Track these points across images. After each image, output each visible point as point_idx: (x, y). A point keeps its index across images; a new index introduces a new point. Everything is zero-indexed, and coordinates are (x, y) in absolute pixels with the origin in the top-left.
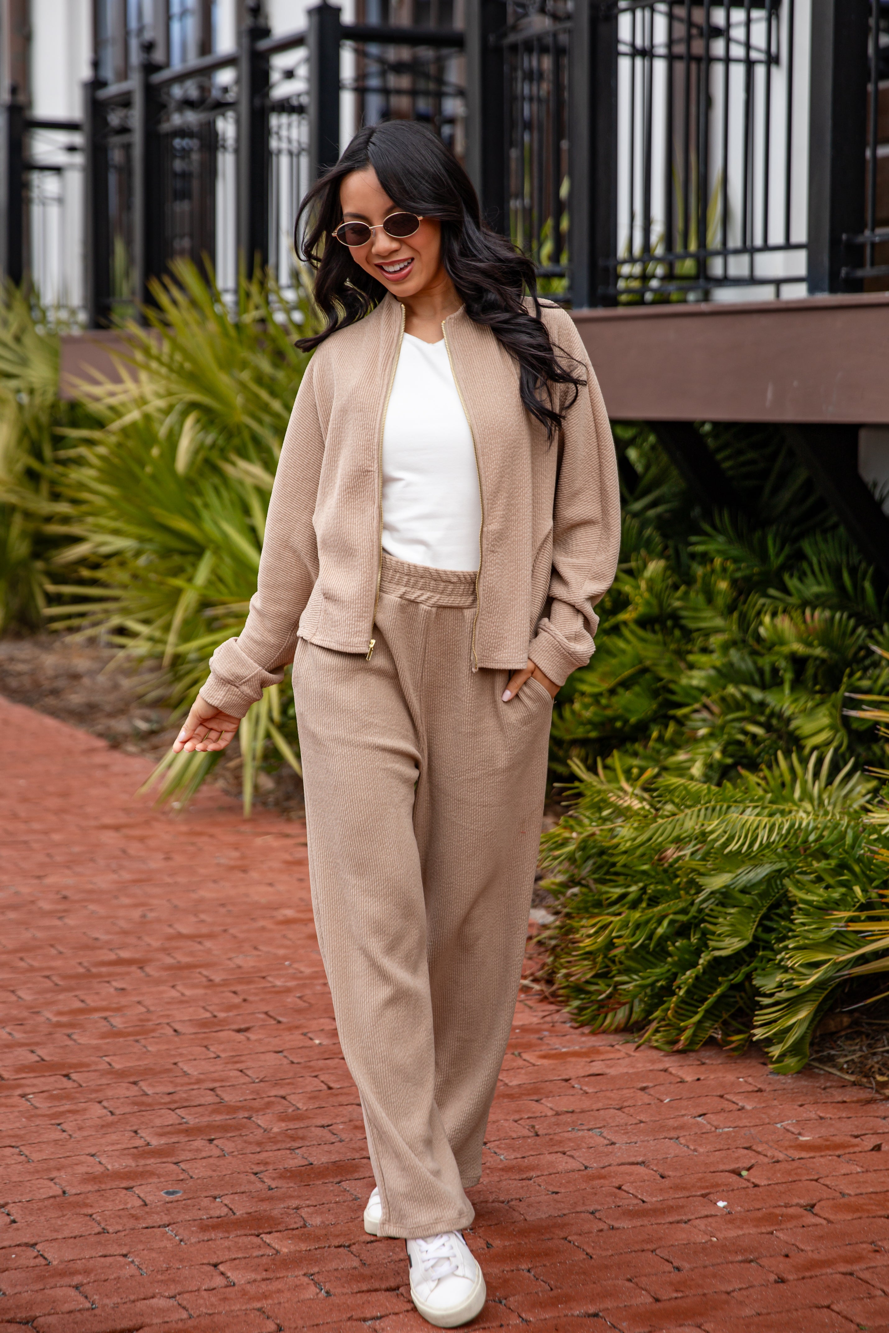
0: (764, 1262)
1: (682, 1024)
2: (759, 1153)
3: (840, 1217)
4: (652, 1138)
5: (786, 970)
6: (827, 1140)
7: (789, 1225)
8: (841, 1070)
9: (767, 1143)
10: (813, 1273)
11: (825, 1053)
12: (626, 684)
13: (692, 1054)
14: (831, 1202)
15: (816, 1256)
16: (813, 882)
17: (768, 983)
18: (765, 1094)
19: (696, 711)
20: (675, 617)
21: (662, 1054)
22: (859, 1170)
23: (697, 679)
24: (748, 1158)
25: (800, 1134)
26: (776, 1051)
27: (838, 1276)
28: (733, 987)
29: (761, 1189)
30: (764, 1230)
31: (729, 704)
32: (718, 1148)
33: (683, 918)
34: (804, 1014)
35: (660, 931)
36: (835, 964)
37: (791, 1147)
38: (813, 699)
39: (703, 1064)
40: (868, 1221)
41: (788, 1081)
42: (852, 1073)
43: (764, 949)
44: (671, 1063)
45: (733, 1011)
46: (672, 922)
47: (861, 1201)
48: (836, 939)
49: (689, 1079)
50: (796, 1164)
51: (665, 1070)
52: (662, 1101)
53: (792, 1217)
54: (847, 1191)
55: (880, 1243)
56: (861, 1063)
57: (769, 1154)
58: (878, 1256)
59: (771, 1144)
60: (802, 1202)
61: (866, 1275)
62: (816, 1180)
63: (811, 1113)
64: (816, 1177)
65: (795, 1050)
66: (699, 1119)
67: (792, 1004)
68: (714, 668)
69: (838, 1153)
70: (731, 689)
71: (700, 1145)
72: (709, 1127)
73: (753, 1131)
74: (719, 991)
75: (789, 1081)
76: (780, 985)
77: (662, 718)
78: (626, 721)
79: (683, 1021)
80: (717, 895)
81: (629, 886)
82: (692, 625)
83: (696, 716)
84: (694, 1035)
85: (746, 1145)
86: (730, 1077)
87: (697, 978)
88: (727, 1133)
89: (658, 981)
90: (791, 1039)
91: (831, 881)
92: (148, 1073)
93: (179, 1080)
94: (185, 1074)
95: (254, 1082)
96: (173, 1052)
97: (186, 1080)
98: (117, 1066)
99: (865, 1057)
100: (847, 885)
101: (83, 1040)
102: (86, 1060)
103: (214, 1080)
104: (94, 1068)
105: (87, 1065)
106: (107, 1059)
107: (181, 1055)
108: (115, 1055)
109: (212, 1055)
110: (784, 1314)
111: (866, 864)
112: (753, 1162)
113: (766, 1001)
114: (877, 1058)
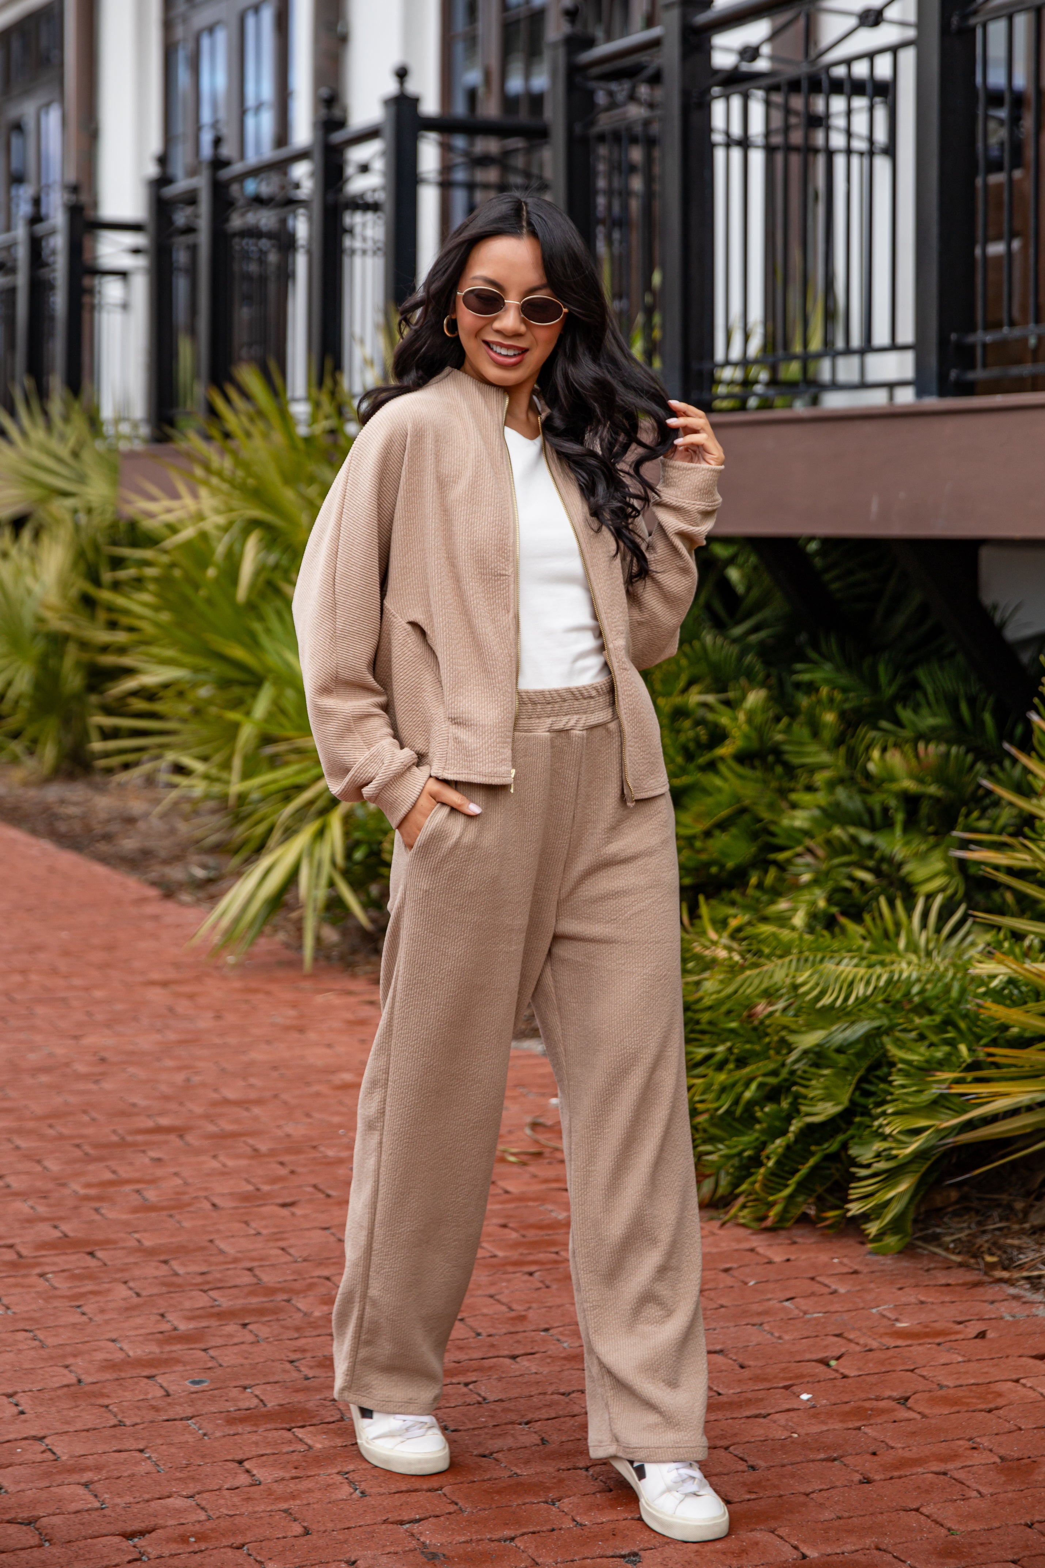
0: (849, 1460)
1: (771, 1198)
2: (850, 1341)
3: (937, 1410)
4: (732, 1324)
5: (885, 1138)
6: (927, 1327)
7: (879, 1420)
8: (947, 1249)
9: (859, 1329)
10: (902, 1473)
11: (930, 1231)
12: (722, 826)
13: (783, 1233)
14: (927, 1395)
15: (907, 1454)
16: (916, 1041)
17: (865, 1153)
18: (861, 1276)
19: (799, 855)
20: (777, 751)
21: (749, 1232)
22: (961, 1359)
23: (799, 820)
24: (837, 1346)
25: (897, 1320)
26: (873, 1228)
27: (930, 1475)
28: (828, 1158)
29: (850, 1380)
30: (851, 1426)
31: (835, 848)
32: (806, 1334)
33: (772, 1080)
34: (904, 1186)
35: (748, 1095)
36: (938, 1131)
37: (886, 1334)
38: (926, 841)
39: (794, 1243)
40: (968, 1415)
41: (888, 1262)
42: (959, 1253)
43: (863, 1114)
44: (759, 1243)
45: (829, 1184)
46: (761, 1086)
47: (960, 1393)
48: (939, 1103)
49: (777, 1259)
50: (891, 1352)
51: (752, 1250)
52: (746, 1283)
53: (883, 1411)
54: (945, 1383)
55: (978, 1440)
56: (969, 1241)
57: (862, 1341)
58: (975, 1454)
59: (864, 1331)
60: (895, 1394)
61: (961, 1475)
62: (912, 1370)
63: (911, 1296)
64: (912, 1367)
65: (895, 1226)
66: (787, 1304)
67: (891, 1176)
68: (819, 807)
69: (938, 1340)
70: (837, 831)
71: (786, 1332)
72: (796, 1312)
73: (846, 1316)
74: (812, 1162)
75: (889, 1262)
76: (878, 1155)
77: (762, 863)
78: (722, 867)
79: (772, 1195)
80: (811, 1055)
81: (715, 1046)
82: (796, 761)
83: (800, 861)
84: (785, 1210)
85: (836, 1332)
86: (823, 1258)
87: (788, 1147)
88: (816, 1319)
89: (744, 1151)
90: (889, 1215)
91: (934, 1038)
92: (181, 1251)
93: (214, 1259)
94: (221, 1252)
95: (296, 1262)
96: (209, 1229)
97: (221, 1258)
98: (147, 1243)
99: (973, 1236)
100: (952, 1043)
101: (112, 1214)
102: (113, 1236)
103: (253, 1259)
104: (121, 1245)
105: (114, 1242)
106: (136, 1236)
107: (218, 1231)
108: (145, 1231)
109: (253, 1232)
110: (867, 1518)
111: (972, 1018)
112: (843, 1350)
113: (862, 1173)
114: (987, 1237)
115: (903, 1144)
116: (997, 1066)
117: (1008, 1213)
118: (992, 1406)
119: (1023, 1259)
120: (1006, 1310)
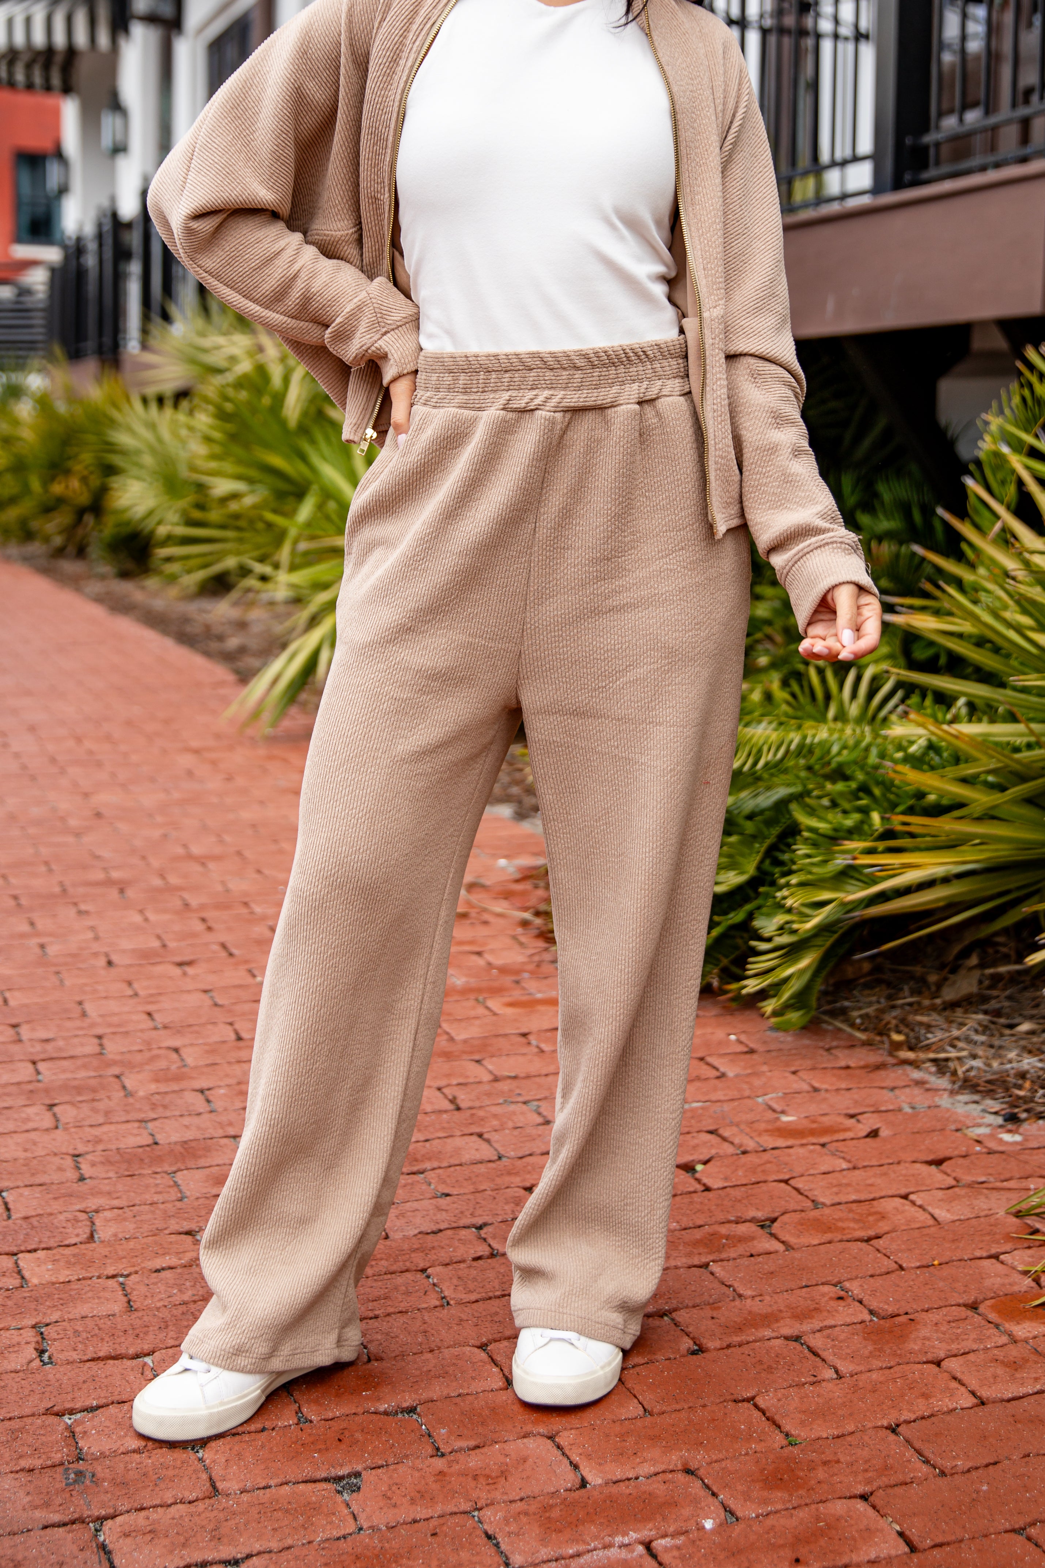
2: (724, 1139)
3: (805, 1239)
5: (786, 910)
6: (814, 1122)
7: (734, 1252)
8: (852, 1025)
9: (738, 1124)
11: (837, 1005)
14: (797, 1216)
15: (756, 1307)
16: (827, 807)
17: (767, 925)
18: (755, 1057)
22: (844, 1165)
24: (708, 1148)
25: (783, 1112)
26: (770, 1005)
28: (733, 927)
29: (712, 1194)
30: (697, 1262)
34: (805, 962)
36: (845, 902)
37: (767, 1131)
40: (839, 1247)
41: (788, 1040)
42: (865, 1030)
43: (767, 885)
45: (735, 954)
47: (837, 1213)
48: (846, 875)
50: (766, 1156)
53: (743, 1239)
54: (822, 1200)
55: (847, 1285)
56: (877, 1017)
57: (737, 1141)
59: (743, 1126)
60: (760, 1215)
61: (817, 1341)
62: (786, 1182)
63: (805, 1082)
64: (787, 1177)
65: (797, 1001)
67: (793, 951)
69: (824, 1140)
73: (726, 1107)
74: (715, 932)
85: (712, 1128)
86: (720, 1033)
88: (694, 1110)
90: (788, 993)
91: (846, 805)
99: (881, 1011)
100: (865, 811)
110: (683, 1415)
111: (887, 785)
112: (713, 1152)
113: (763, 946)
114: (894, 1013)
115: (805, 917)
116: (912, 835)
117: (921, 986)
118: (871, 1233)
119: (933, 1038)
120: (904, 1099)
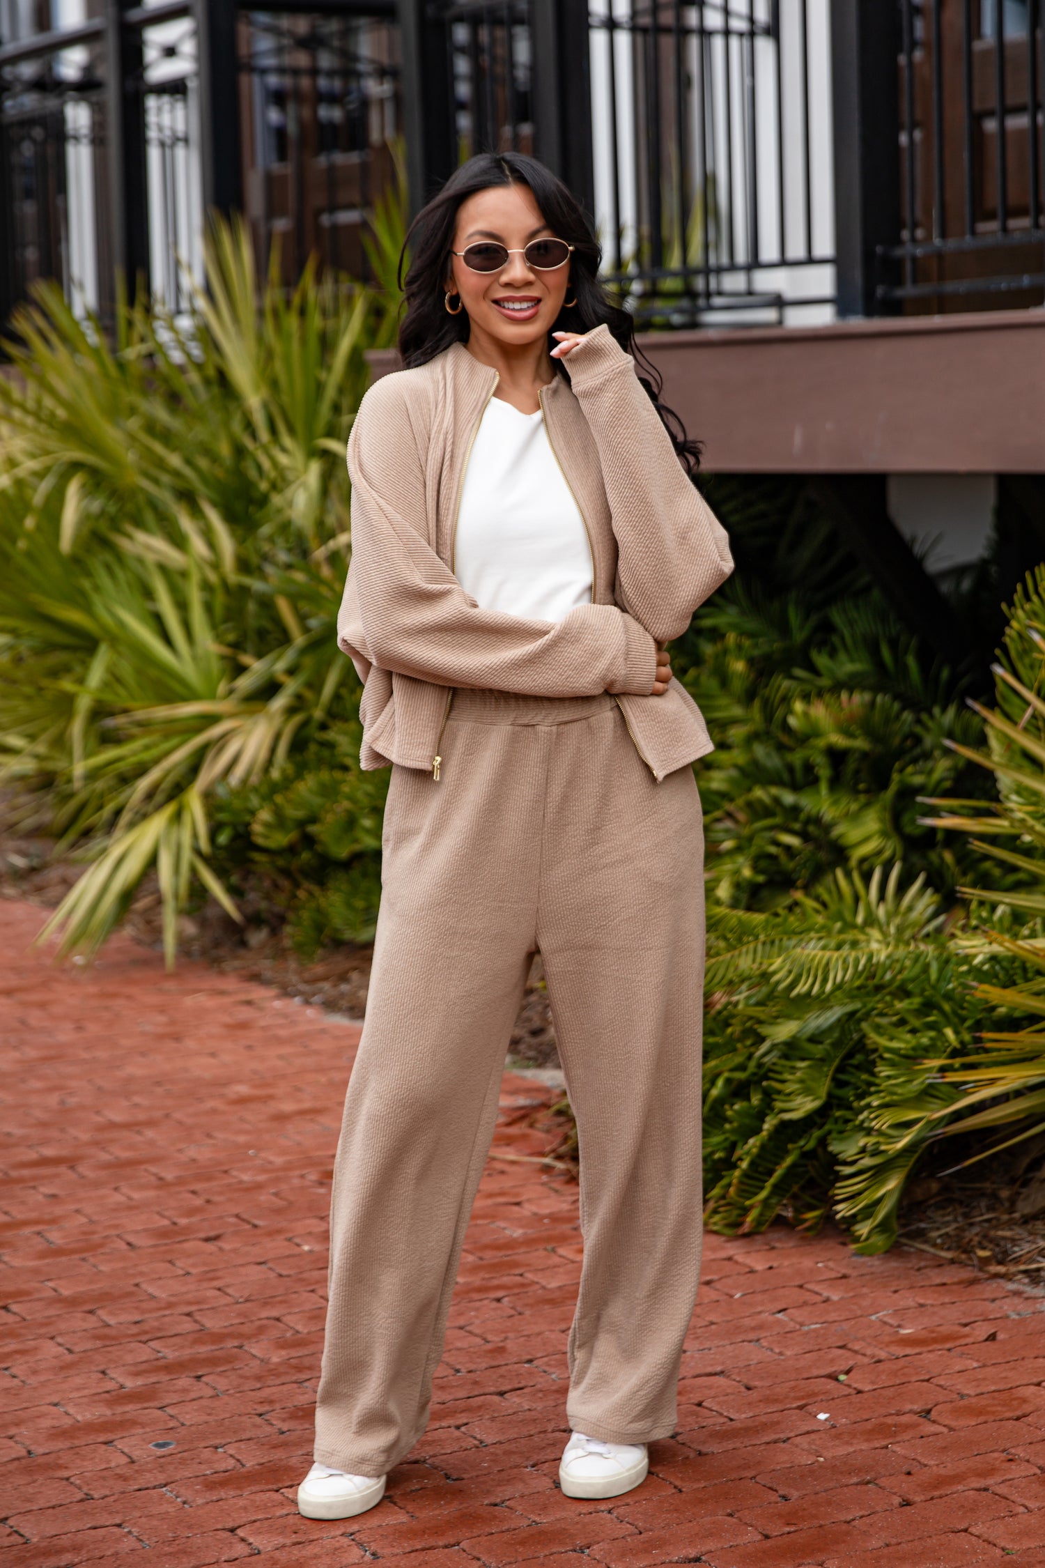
0: (884, 1482)
1: (748, 1203)
2: (856, 1352)
3: (962, 1422)
4: (727, 1342)
5: (869, 1132)
6: (933, 1332)
7: (906, 1436)
8: (935, 1245)
9: (863, 1339)
10: (942, 1492)
11: (913, 1227)
13: (758, 1237)
14: (949, 1406)
15: (942, 1471)
16: (896, 1026)
17: (847, 1148)
18: (851, 1281)
19: (718, 820)
21: (723, 1239)
22: (975, 1365)
23: (716, 781)
24: (844, 1360)
25: (899, 1326)
26: (863, 1229)
27: (972, 1493)
28: (805, 1155)
29: (865, 1396)
30: (877, 1445)
31: (758, 811)
32: (807, 1348)
33: (741, 1075)
34: (893, 1183)
35: (713, 1093)
36: (930, 1122)
37: (892, 1342)
38: (856, 800)
39: (773, 1248)
40: (995, 1425)
41: (875, 1264)
42: (949, 1249)
43: (839, 1107)
44: (735, 1250)
45: (802, 1182)
46: (726, 1082)
47: (984, 1401)
48: (928, 1094)
49: (759, 1267)
50: (902, 1362)
51: (730, 1259)
52: (732, 1296)
53: (907, 1427)
54: (965, 1392)
55: (1013, 1451)
56: (957, 1236)
57: (869, 1352)
58: (1013, 1466)
59: (868, 1340)
60: (916, 1407)
61: (1003, 1490)
62: (928, 1380)
63: (909, 1300)
64: (927, 1377)
65: (883, 1227)
66: (780, 1316)
67: (879, 1172)
68: (736, 766)
69: (948, 1346)
70: (759, 793)
71: (786, 1347)
72: (792, 1324)
73: (846, 1326)
74: (789, 1161)
75: (877, 1263)
76: (863, 1150)
79: (749, 1199)
80: (782, 1047)
83: (720, 826)
84: (761, 1215)
85: (839, 1344)
86: (807, 1263)
87: (762, 1147)
88: (815, 1330)
89: (714, 1152)
90: (881, 1213)
91: (915, 1022)
92: (105, 1298)
93: (145, 1305)
94: (152, 1297)
95: (237, 1303)
96: (131, 1271)
97: (153, 1304)
98: (66, 1292)
99: (961, 1229)
100: (937, 1027)
101: (17, 1263)
102: (24, 1287)
103: (190, 1303)
104: (37, 1296)
105: (28, 1293)
106: (51, 1284)
107: (142, 1274)
108: (59, 1278)
109: (181, 1272)
112: (851, 1363)
113: (848, 1170)
114: (976, 1230)
115: (891, 1138)
117: (994, 1203)
118: (1019, 1413)
119: (1018, 1251)
120: (1010, 1308)
